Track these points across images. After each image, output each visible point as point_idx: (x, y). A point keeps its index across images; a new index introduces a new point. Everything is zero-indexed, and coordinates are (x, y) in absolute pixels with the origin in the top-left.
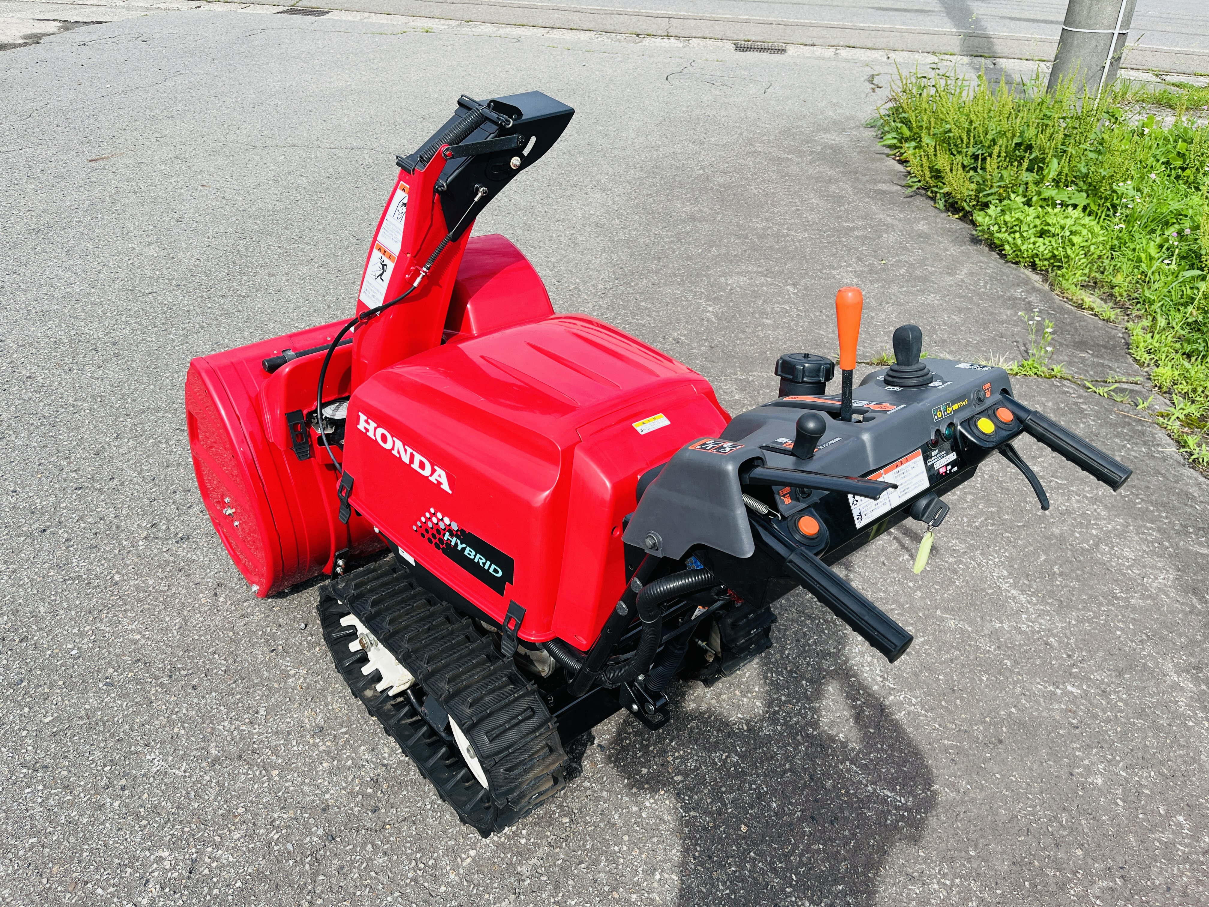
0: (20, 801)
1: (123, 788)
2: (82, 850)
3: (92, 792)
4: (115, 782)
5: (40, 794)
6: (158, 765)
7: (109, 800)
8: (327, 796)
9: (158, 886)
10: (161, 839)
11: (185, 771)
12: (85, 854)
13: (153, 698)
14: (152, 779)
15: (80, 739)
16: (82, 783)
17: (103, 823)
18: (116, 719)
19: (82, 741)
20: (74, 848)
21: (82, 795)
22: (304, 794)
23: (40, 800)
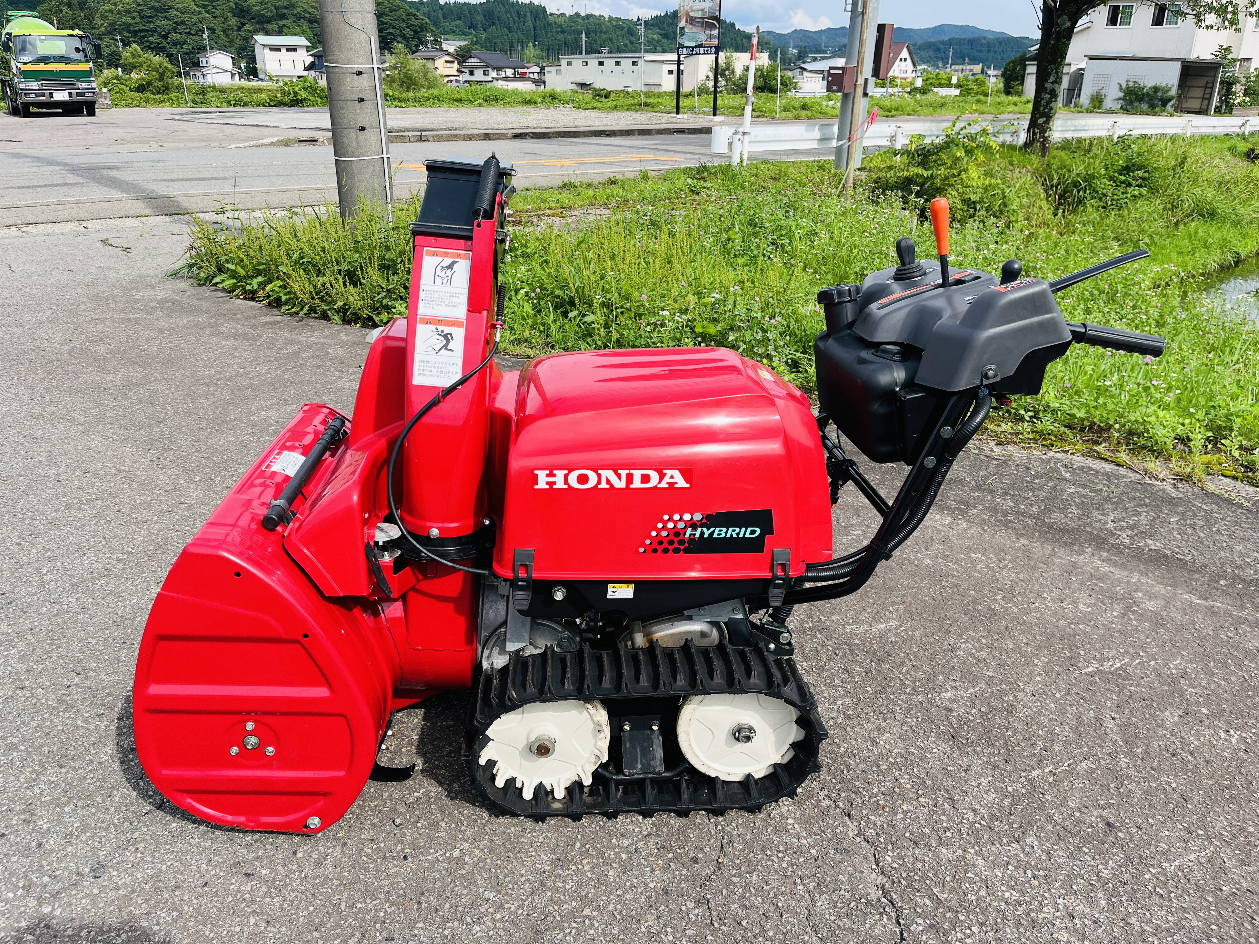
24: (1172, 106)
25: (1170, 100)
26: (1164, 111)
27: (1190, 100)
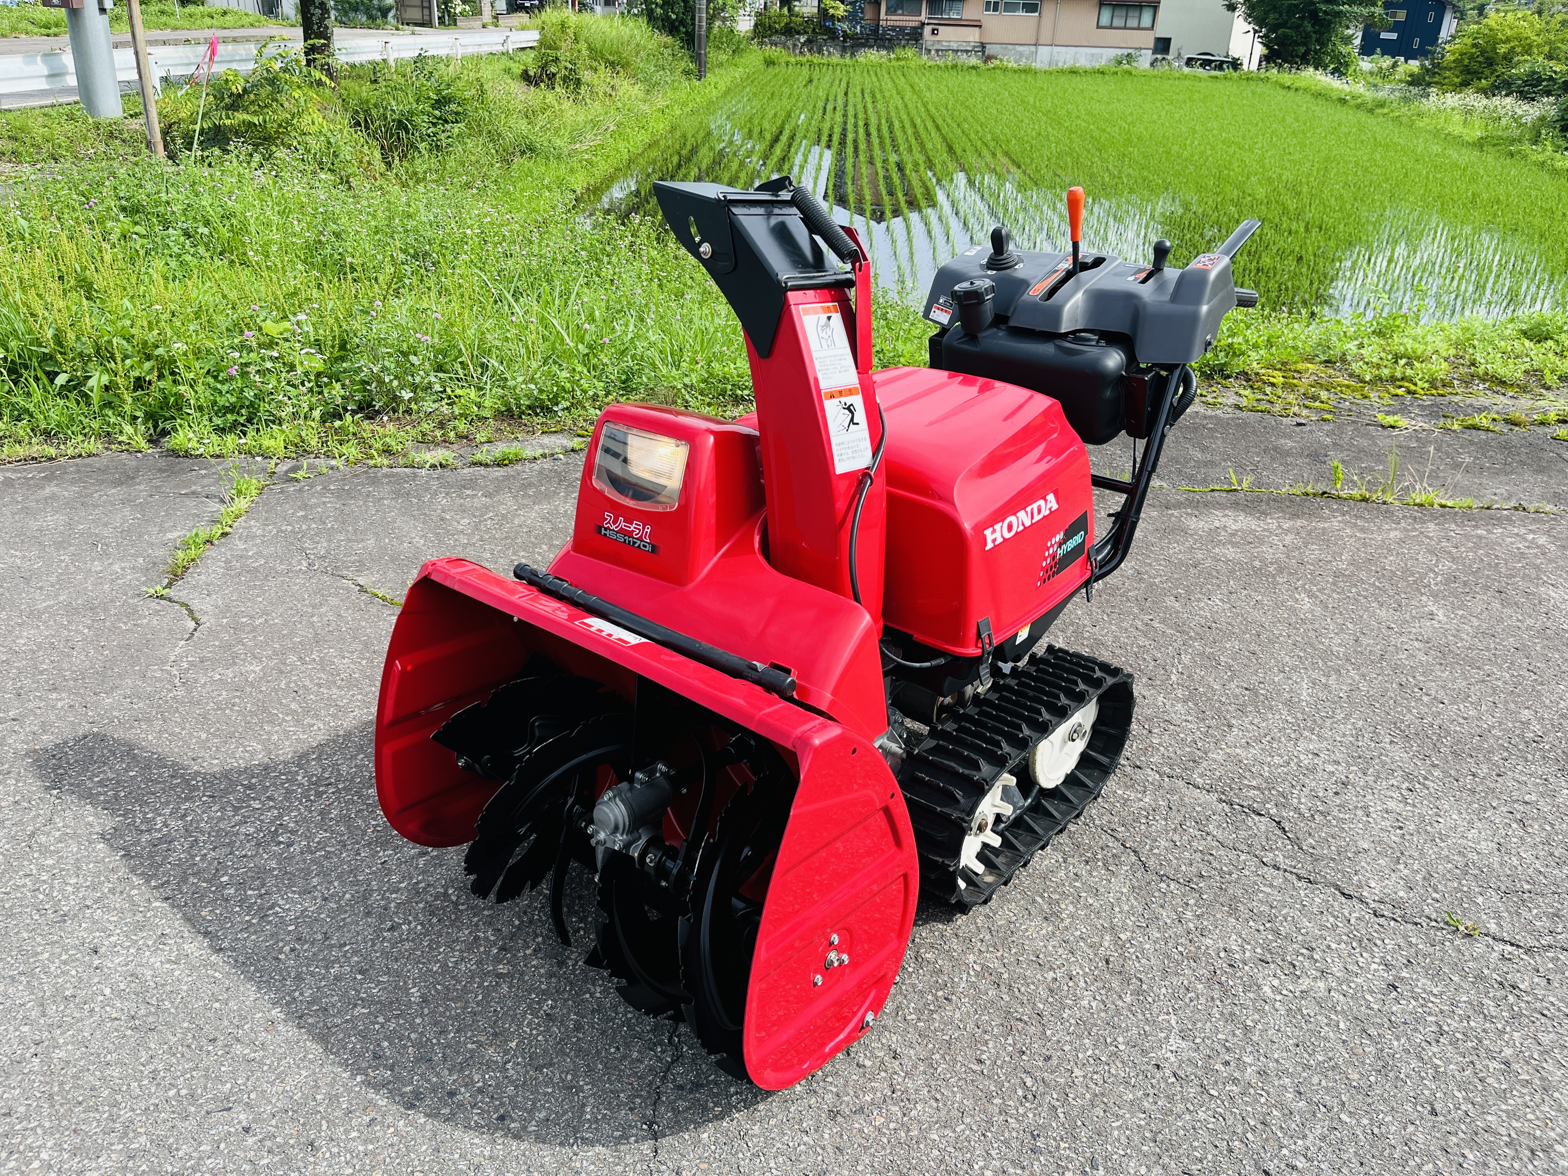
0: (1316, 1163)
1: (1227, 1063)
2: (1319, 1064)
3: (1252, 1091)
4: (1225, 1074)
5: (1293, 1147)
6: (1175, 1042)
7: (1249, 1070)
8: (1125, 890)
9: (1300, 981)
10: (1254, 1001)
11: (1168, 1013)
12: (1321, 1059)
13: (1088, 1096)
14: (1198, 1041)
15: (1195, 1149)
16: (1249, 1109)
17: (1277, 1061)
18: (1142, 1123)
19: (1196, 1144)
20: (1322, 1073)
21: (1263, 1100)
22: (1132, 907)
23: (1300, 1142)
24: (394, 17)
25: (389, 9)
26: (386, 23)
27: (408, 9)
